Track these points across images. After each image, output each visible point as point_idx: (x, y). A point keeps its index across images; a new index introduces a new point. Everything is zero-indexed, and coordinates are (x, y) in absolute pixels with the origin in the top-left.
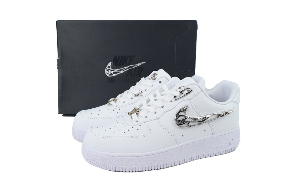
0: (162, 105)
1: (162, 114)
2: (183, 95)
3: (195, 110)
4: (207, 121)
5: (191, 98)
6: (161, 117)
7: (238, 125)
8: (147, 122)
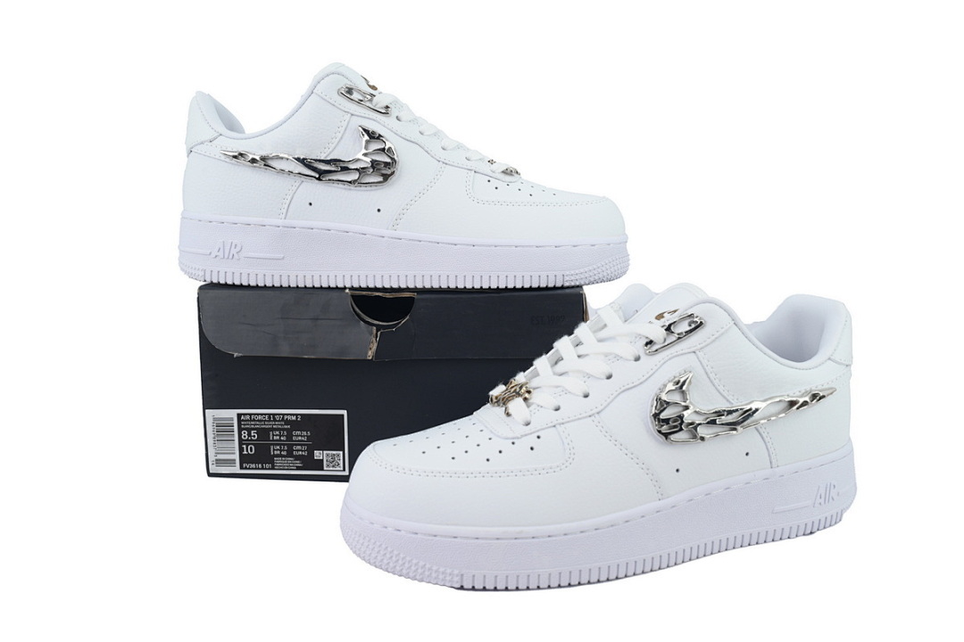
0: (607, 370)
1: (609, 401)
2: (675, 339)
3: (714, 385)
4: (753, 422)
5: (701, 346)
6: (605, 407)
7: (850, 439)
8: (560, 424)
